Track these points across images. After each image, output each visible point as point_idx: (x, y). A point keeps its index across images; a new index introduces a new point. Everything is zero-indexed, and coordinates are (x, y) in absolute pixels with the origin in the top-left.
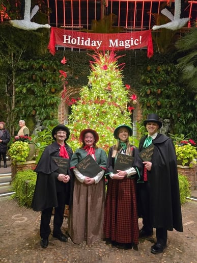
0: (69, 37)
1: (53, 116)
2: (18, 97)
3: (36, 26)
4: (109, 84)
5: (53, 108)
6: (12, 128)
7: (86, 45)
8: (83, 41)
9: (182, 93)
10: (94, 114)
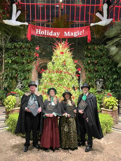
0: (40, 30)
1: (28, 78)
2: (7, 66)
3: (19, 23)
4: (65, 61)
5: (29, 73)
6: (2, 85)
7: (50, 35)
8: (48, 33)
9: (110, 63)
10: (56, 79)
